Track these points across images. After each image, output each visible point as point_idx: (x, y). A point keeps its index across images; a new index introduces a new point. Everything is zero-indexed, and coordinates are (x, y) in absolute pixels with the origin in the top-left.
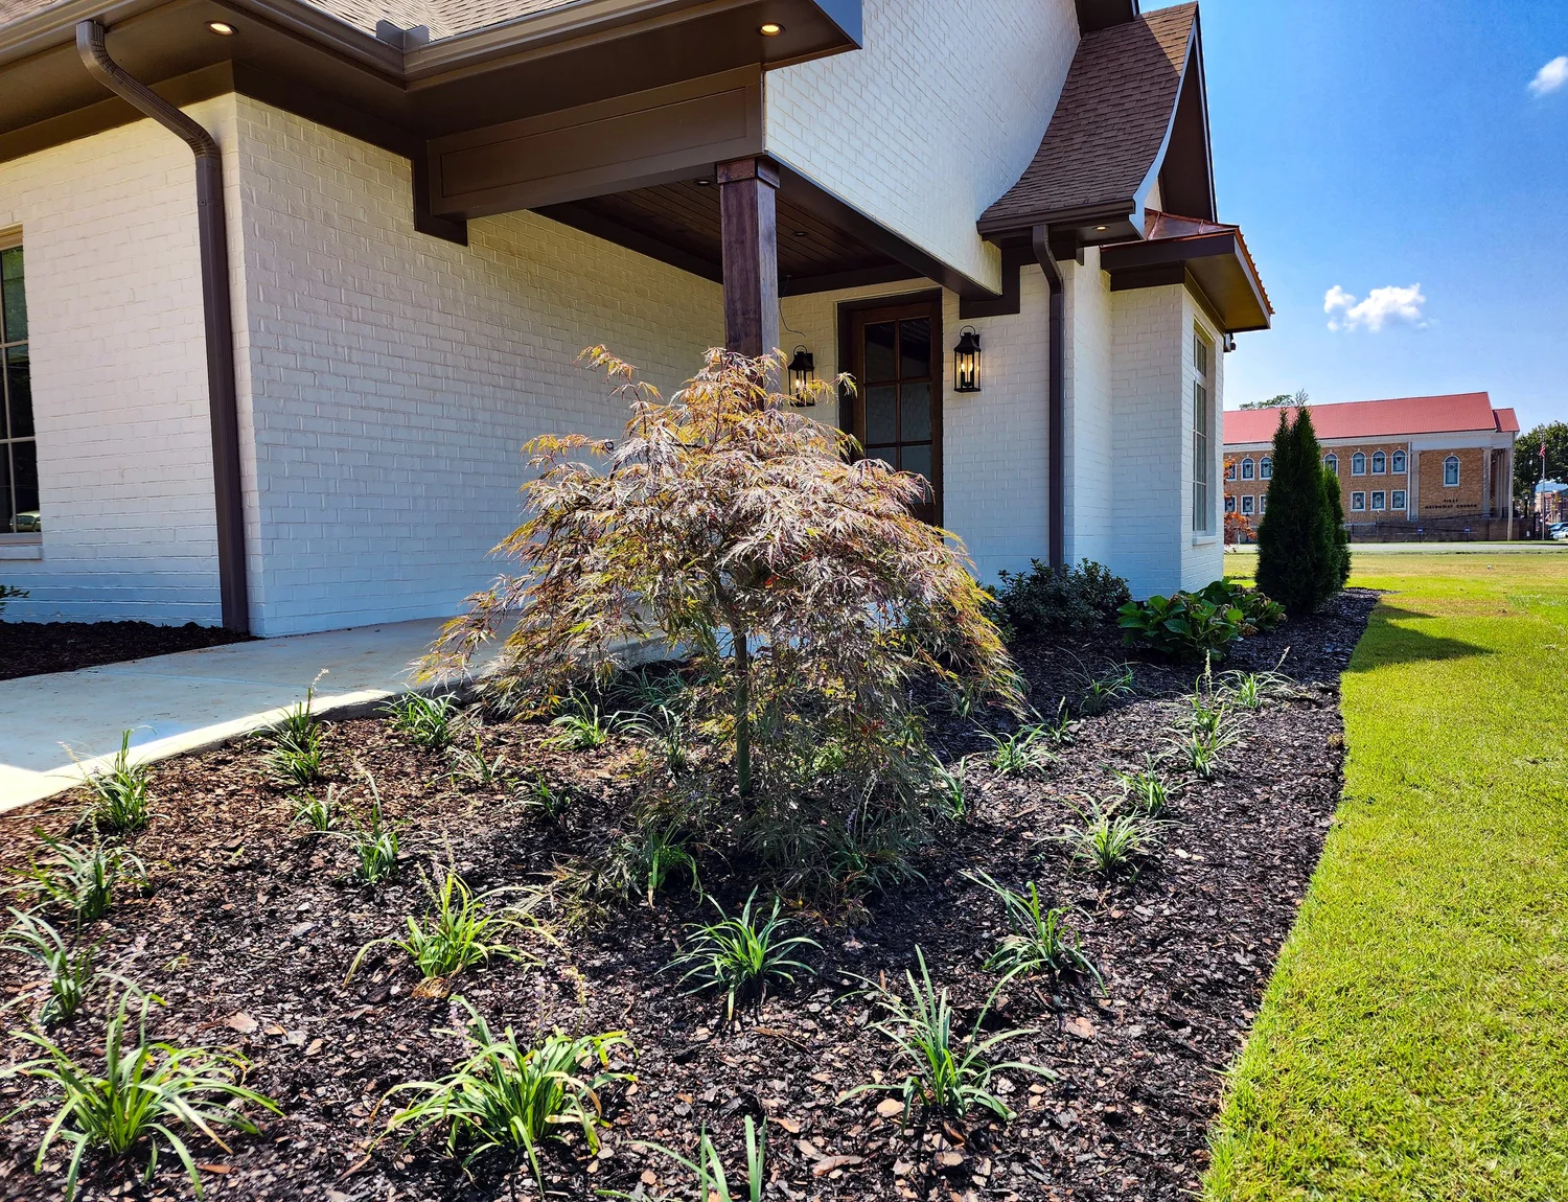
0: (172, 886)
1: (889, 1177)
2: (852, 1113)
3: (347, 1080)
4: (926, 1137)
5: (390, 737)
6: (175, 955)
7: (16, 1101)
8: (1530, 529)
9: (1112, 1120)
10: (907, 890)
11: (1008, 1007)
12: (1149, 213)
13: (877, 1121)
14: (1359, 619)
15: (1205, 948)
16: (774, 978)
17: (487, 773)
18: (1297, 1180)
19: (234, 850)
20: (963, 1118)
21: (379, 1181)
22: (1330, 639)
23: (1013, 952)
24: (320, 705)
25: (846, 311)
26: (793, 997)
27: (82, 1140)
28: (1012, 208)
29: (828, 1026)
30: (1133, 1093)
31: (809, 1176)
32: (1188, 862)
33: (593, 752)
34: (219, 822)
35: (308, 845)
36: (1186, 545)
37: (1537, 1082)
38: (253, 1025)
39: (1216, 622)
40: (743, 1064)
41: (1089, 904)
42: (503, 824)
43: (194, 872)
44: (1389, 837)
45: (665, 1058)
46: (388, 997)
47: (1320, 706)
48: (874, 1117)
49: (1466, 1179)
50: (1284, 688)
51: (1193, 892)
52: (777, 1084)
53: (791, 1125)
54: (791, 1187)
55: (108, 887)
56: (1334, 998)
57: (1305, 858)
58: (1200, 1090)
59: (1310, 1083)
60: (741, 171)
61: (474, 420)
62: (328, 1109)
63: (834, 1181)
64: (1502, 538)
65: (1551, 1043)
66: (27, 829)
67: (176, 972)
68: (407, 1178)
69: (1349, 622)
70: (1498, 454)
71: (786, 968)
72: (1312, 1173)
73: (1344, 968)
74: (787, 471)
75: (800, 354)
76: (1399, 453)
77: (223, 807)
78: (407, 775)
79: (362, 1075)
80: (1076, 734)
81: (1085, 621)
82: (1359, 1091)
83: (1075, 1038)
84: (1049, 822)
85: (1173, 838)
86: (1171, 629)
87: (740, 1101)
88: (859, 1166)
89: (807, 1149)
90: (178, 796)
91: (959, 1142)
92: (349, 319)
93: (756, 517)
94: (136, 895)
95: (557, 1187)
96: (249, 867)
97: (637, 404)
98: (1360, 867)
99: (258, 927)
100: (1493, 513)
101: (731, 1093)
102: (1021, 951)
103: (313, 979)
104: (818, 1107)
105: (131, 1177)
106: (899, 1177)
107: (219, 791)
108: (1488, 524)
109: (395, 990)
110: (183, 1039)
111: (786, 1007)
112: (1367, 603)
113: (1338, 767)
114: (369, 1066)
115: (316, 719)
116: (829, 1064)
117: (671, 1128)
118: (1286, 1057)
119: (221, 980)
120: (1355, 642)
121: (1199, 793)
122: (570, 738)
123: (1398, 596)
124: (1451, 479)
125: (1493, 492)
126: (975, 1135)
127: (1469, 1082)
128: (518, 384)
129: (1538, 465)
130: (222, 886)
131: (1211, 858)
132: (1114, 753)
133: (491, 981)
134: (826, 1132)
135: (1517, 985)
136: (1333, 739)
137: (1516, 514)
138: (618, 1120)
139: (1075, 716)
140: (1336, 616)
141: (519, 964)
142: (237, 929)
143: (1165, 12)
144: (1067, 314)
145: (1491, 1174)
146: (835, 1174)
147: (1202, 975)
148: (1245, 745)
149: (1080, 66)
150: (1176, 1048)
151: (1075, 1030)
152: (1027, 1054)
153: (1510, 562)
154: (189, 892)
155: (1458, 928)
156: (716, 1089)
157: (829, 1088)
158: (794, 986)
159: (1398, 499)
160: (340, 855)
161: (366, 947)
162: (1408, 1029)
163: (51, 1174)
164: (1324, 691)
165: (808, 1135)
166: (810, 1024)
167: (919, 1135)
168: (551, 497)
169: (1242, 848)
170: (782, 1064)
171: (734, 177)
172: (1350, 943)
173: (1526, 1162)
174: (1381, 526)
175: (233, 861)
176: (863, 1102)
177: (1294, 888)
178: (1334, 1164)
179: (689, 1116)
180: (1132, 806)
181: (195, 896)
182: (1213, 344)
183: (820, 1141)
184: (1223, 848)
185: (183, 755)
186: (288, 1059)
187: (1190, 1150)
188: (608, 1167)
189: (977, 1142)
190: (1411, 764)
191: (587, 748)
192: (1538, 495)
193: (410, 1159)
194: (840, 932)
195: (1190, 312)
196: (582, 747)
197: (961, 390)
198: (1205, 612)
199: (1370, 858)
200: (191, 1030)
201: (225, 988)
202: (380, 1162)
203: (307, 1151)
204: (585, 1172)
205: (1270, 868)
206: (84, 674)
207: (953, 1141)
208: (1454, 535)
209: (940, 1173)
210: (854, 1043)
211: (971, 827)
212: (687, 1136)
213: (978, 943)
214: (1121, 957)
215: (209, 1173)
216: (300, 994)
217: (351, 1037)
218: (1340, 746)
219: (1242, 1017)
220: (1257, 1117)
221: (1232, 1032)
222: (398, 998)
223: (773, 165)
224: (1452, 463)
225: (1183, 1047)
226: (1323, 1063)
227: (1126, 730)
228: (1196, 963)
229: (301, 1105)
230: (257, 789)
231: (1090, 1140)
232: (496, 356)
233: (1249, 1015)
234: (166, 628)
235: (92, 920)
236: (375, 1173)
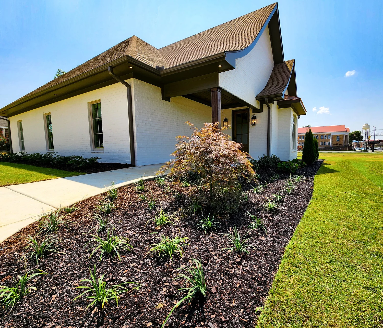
0: (120, 208)
1: (228, 263)
2: (223, 252)
3: (144, 242)
4: (235, 257)
5: (156, 184)
6: (120, 220)
7: (94, 244)
8: (351, 149)
9: (266, 254)
10: (236, 214)
11: (251, 235)
12: (285, 95)
13: (227, 253)
14: (319, 165)
15: (285, 225)
16: (213, 228)
17: (170, 191)
18: (295, 266)
19: (130, 203)
20: (241, 253)
21: (148, 260)
22: (314, 169)
23: (253, 225)
24: (145, 178)
25: (233, 112)
26: (216, 232)
27: (103, 251)
28: (261, 95)
29: (221, 237)
30: (270, 250)
31: (215, 262)
32: (284, 209)
33: (187, 188)
34: (128, 198)
35: (141, 202)
36: (290, 152)
37: (338, 250)
38: (131, 233)
39: (294, 166)
40: (207, 243)
41: (267, 217)
42: (172, 200)
43: (124, 206)
44: (318, 206)
45: (194, 241)
46: (152, 229)
47: (310, 182)
48: (227, 252)
49: (323, 267)
50: (304, 178)
51: (284, 215)
52: (212, 246)
53: (213, 253)
54: (212, 264)
55: (110, 209)
56: (305, 235)
57: (304, 209)
58: (281, 250)
59: (299, 249)
60: (215, 90)
61: (171, 131)
62: (141, 247)
63: (219, 263)
64: (346, 150)
65: (341, 244)
66: (99, 198)
67: (120, 223)
68: (152, 259)
69: (318, 166)
70: (346, 136)
71: (215, 227)
72: (298, 265)
73: (308, 229)
74: (218, 143)
75: (225, 119)
76: (329, 135)
77: (129, 195)
78: (158, 190)
79: (147, 242)
80: (268, 186)
81: (272, 165)
82: (307, 251)
83: (261, 240)
84: (262, 202)
85: (282, 205)
86: (286, 167)
87: (205, 249)
88: (224, 261)
89: (215, 258)
90: (122, 193)
91: (240, 257)
92: (151, 114)
93: (212, 151)
94: (115, 210)
95: (175, 262)
96: (132, 206)
97: (194, 131)
98: (313, 211)
99: (133, 216)
100: (345, 145)
101: (204, 248)
102: (254, 225)
103: (140, 225)
104: (218, 250)
105: (110, 257)
106: (230, 263)
107: (129, 193)
108: (344, 148)
109: (153, 228)
110: (120, 235)
111: (215, 233)
112: (321, 162)
113: (312, 193)
114: (148, 240)
115: (144, 181)
116: (220, 243)
117: (194, 253)
118: (296, 244)
119: (127, 225)
120: (318, 170)
121: (287, 197)
122: (184, 185)
123: (327, 161)
124: (338, 140)
125: (345, 142)
126: (243, 256)
127: (326, 250)
128: (178, 125)
129: (353, 138)
130: (128, 209)
131: (288, 209)
132: (274, 190)
133: (168, 227)
134: (219, 255)
135: (337, 233)
136: (311, 188)
137: (349, 145)
138: (186, 251)
139: (268, 183)
140: (316, 165)
141: (172, 224)
142: (129, 216)
143: (289, 61)
144: (271, 113)
145: (328, 267)
146: (219, 262)
147: (284, 230)
148: (296, 189)
149: (274, 70)
150: (278, 242)
151: (261, 239)
152: (253, 243)
153: (348, 154)
154: (123, 210)
155: (328, 222)
156: (202, 247)
157: (220, 247)
158: (216, 230)
159: (329, 143)
160: (146, 204)
161: (149, 220)
162: (317, 240)
163: (98, 256)
164: (311, 179)
165: (216, 255)
166: (218, 236)
167: (234, 256)
168: (180, 147)
169: (294, 207)
170: (213, 243)
171: (214, 90)
172: (309, 225)
173: (334, 265)
174: (325, 148)
175: (130, 205)
176: (225, 250)
177: (301, 214)
178: (301, 263)
179: (197, 251)
180: (275, 200)
181: (124, 210)
182: (296, 117)
183: (218, 256)
184: (290, 207)
185: (124, 186)
186: (136, 239)
187: (278, 260)
188: (184, 259)
189: (243, 257)
190: (324, 192)
191: (187, 187)
192: (353, 143)
193: (153, 256)
194: (225, 221)
195: (292, 112)
196: (186, 186)
197: (252, 125)
198: (292, 165)
199: (315, 209)
200: (121, 233)
201: (127, 226)
202: (148, 256)
203: (137, 254)
204: (180, 260)
205: (298, 211)
206: (110, 172)
207: (239, 257)
208: (338, 149)
209: (236, 263)
210: (225, 240)
211: (248, 203)
212: (197, 254)
213: (247, 223)
214: (271, 226)
215: (122, 257)
216: (138, 228)
217: (146, 235)
218: (313, 189)
219: (290, 237)
220: (290, 255)
221: (288, 240)
222: (153, 229)
223: (220, 88)
224: (338, 137)
225: (279, 242)
226: (301, 246)
227: (277, 185)
228: (283, 228)
229: (137, 246)
230: (134, 192)
231: (262, 258)
232: (175, 120)
233: (291, 237)
234: (122, 164)
235: (108, 214)
236: (148, 258)
